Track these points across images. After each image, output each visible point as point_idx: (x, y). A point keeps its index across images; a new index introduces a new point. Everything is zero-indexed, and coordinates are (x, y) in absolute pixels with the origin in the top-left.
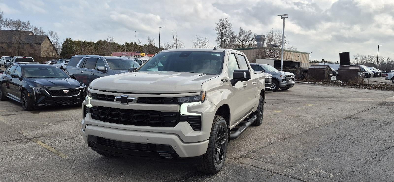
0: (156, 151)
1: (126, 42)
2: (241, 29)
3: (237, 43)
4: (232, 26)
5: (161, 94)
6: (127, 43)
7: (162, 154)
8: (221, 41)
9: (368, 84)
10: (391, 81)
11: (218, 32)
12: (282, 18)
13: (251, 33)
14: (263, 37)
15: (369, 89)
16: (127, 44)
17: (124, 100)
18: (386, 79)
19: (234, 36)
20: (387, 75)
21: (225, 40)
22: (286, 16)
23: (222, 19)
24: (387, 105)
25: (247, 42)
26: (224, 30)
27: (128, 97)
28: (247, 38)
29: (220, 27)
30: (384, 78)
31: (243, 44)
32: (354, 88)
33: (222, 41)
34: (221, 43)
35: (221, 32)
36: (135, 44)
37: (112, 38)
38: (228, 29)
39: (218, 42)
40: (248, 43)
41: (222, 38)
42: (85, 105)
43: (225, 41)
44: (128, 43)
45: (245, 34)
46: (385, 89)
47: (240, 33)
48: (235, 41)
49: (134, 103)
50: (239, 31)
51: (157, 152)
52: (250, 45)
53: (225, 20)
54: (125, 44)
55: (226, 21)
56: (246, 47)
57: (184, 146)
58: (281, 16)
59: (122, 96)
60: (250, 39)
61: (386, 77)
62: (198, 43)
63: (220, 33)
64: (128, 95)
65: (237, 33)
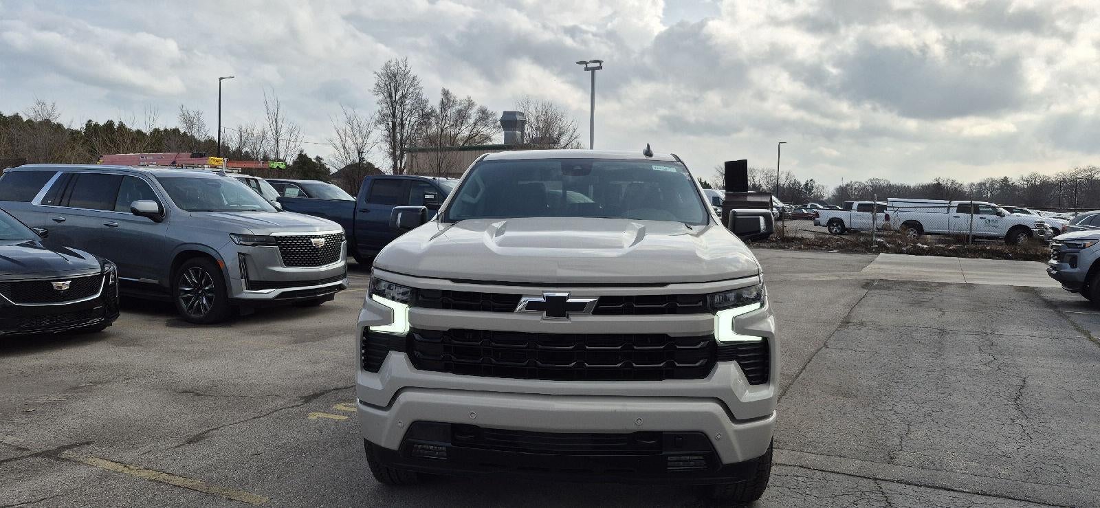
0: (661, 453)
1: (90, 121)
2: (446, 93)
3: (434, 129)
4: (421, 85)
5: (669, 284)
6: (94, 125)
7: (675, 458)
8: (390, 123)
9: (794, 238)
10: (826, 230)
11: (381, 97)
12: (587, 69)
13: (471, 104)
14: (519, 118)
15: (800, 249)
16: (92, 128)
17: (557, 308)
18: (815, 225)
19: (428, 110)
20: (817, 215)
21: (402, 120)
22: (598, 65)
23: (393, 63)
24: (879, 287)
25: (463, 128)
26: (399, 94)
27: (568, 297)
28: (462, 116)
29: (386, 85)
30: (812, 223)
31: (452, 133)
32: (763, 247)
33: (394, 124)
34: (391, 131)
35: (391, 96)
36: (122, 126)
37: (49, 108)
38: (411, 90)
39: (382, 127)
40: (465, 132)
41: (394, 115)
42: (367, 328)
43: (402, 126)
44: (96, 125)
45: (457, 107)
46: (835, 248)
47: (442, 103)
48: (431, 124)
49: (587, 313)
50: (440, 97)
51: (664, 453)
52: (470, 137)
53: (401, 65)
54: (86, 126)
55: (404, 68)
56: (461, 143)
57: (736, 431)
58: (586, 63)
59: (545, 294)
60: (471, 121)
61: (817, 219)
62: (349, 128)
63: (389, 100)
64: (570, 292)
65: (434, 103)
